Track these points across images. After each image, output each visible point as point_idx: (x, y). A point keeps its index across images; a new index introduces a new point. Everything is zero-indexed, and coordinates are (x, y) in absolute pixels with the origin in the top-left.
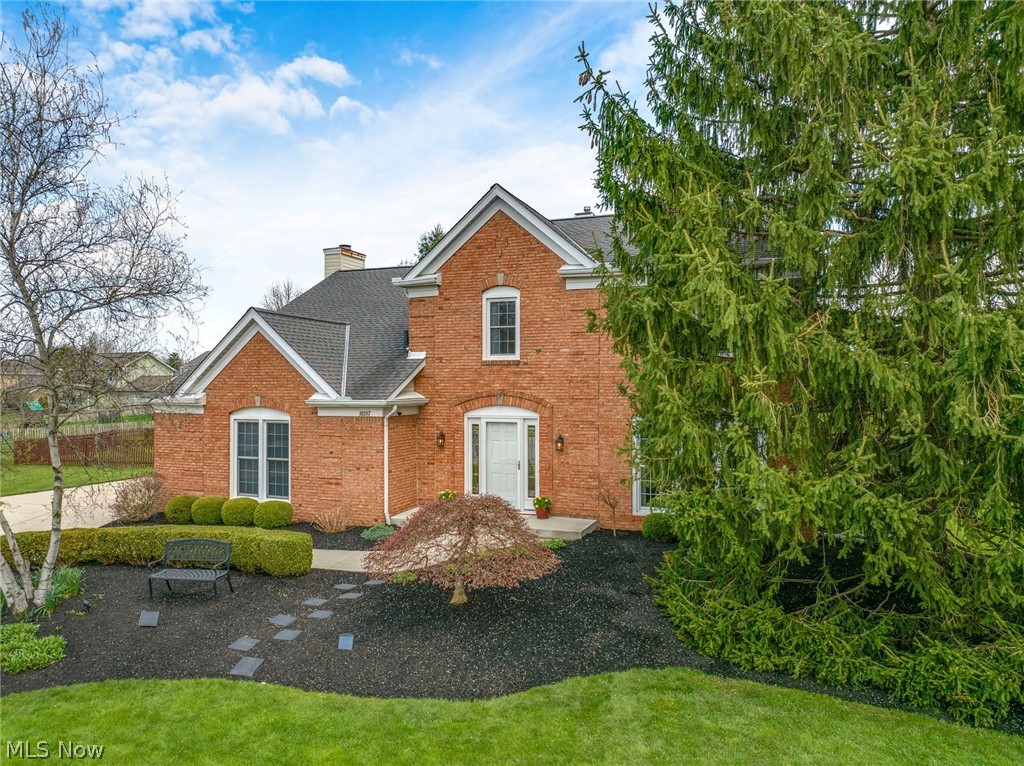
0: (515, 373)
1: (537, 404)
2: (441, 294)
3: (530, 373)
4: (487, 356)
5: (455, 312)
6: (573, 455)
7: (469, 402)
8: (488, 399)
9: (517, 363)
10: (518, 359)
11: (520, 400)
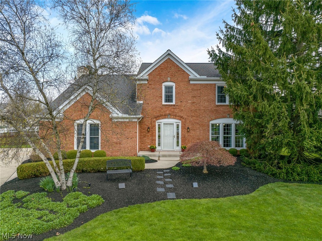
0: (174, 108)
1: (181, 118)
2: (148, 83)
3: (178, 108)
4: (164, 103)
5: (153, 89)
6: (192, 133)
7: (158, 117)
8: (165, 116)
9: (174, 105)
10: (175, 104)
11: (175, 116)
